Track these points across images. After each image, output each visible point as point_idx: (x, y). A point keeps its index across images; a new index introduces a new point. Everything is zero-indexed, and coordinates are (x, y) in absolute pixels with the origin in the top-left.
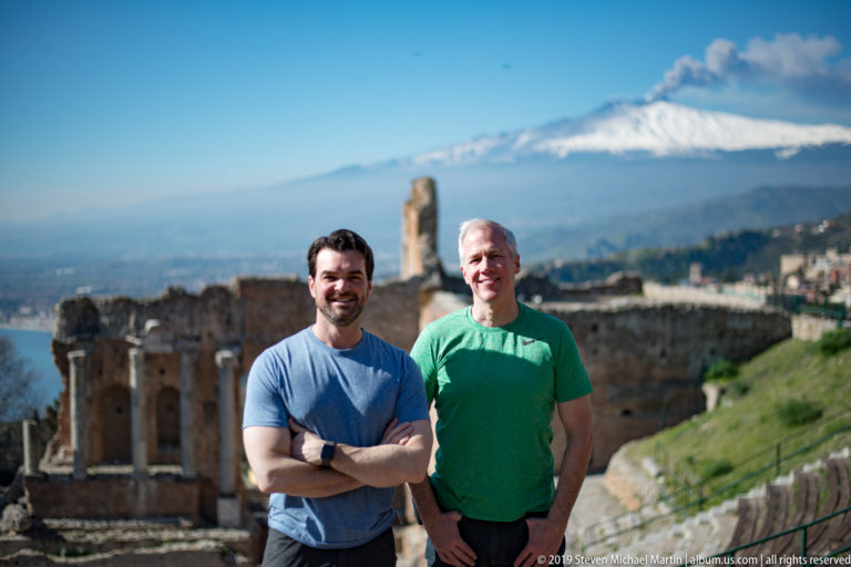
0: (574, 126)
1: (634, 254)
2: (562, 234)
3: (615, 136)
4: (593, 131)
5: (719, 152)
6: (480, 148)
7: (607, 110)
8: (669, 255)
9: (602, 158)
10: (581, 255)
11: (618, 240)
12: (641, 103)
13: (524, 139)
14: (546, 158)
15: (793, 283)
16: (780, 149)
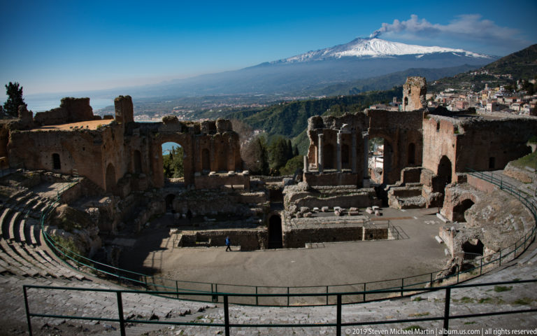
0: (344, 48)
1: (368, 93)
2: (340, 86)
3: (358, 51)
4: (351, 49)
5: (395, 55)
6: (310, 56)
7: (355, 41)
8: (381, 93)
9: (354, 58)
10: (347, 94)
11: (360, 88)
12: (368, 39)
13: (326, 52)
14: (334, 59)
15: (430, 103)
16: (417, 55)
